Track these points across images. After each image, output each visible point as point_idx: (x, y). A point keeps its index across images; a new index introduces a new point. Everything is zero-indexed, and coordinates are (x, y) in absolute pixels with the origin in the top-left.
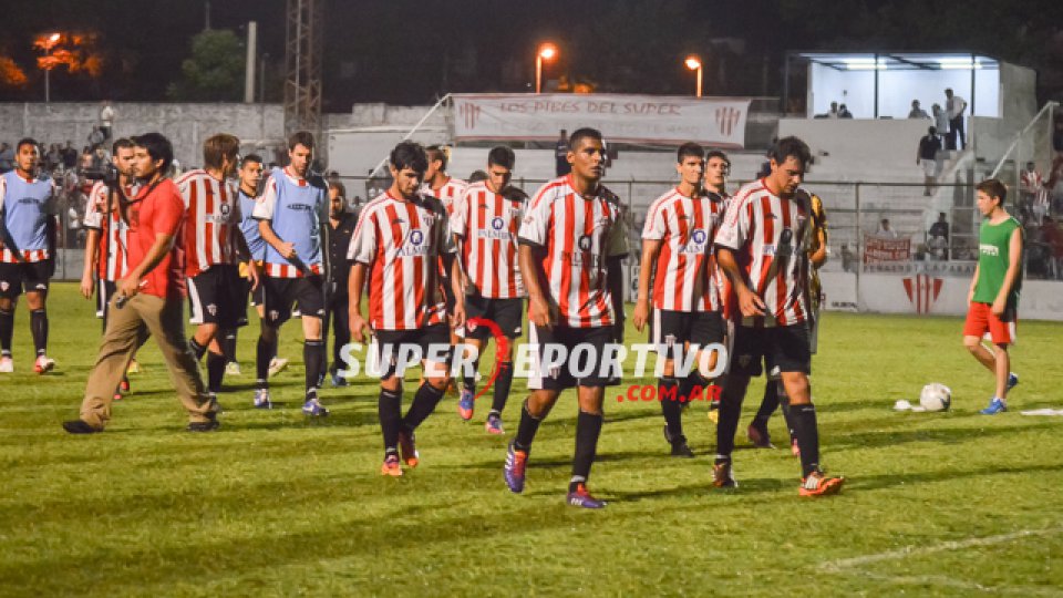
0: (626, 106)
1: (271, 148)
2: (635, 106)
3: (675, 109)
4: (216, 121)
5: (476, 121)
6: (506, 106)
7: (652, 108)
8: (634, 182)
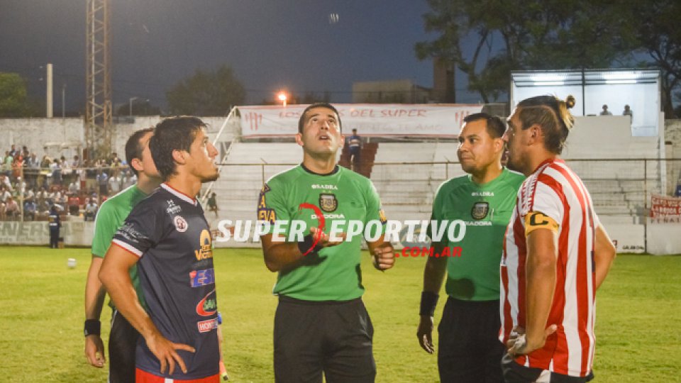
0: (382, 112)
1: (73, 148)
2: (390, 112)
3: (422, 112)
4: (27, 130)
5: (258, 124)
6: (284, 114)
7: (403, 113)
8: (449, 162)
